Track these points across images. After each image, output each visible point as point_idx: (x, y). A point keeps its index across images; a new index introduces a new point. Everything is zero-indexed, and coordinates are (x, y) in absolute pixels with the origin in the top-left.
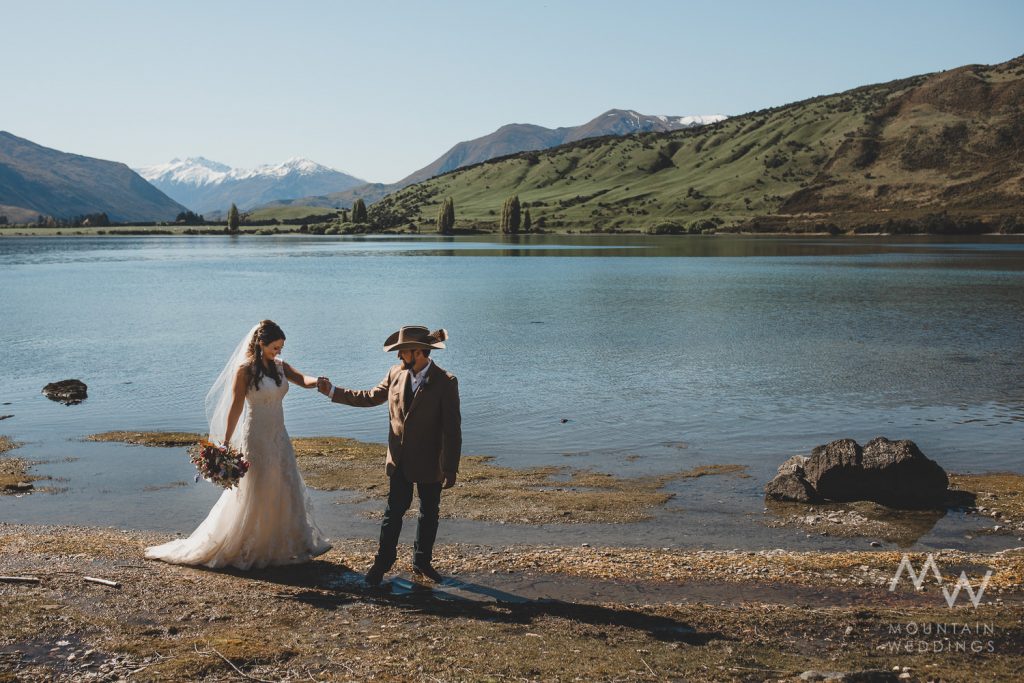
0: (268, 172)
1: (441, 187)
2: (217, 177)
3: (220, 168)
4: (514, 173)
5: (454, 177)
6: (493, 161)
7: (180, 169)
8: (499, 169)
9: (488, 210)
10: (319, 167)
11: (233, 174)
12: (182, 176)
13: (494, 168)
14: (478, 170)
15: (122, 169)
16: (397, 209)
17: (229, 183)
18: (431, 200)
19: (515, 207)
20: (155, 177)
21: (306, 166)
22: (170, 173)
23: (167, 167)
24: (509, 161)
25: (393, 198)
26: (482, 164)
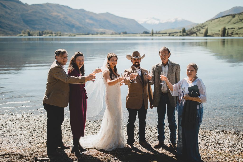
0: (170, 21)
1: (208, 24)
2: (157, 22)
3: (158, 20)
4: (228, 20)
5: (211, 21)
6: (222, 17)
7: (148, 20)
8: (224, 19)
9: (218, 30)
11: (161, 21)
12: (149, 22)
13: (222, 19)
14: (218, 19)
16: (195, 30)
17: (160, 24)
18: (204, 28)
19: (225, 29)
21: (180, 19)
22: (146, 22)
23: (145, 20)
24: (227, 17)
25: (195, 27)
26: (219, 18)
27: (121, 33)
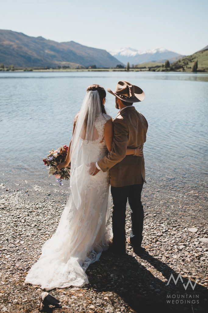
0: (150, 52)
1: (197, 56)
2: (134, 54)
3: (135, 51)
5: (202, 53)
7: (123, 51)
10: (166, 50)
11: (139, 52)
12: (123, 54)
15: (104, 52)
16: (182, 63)
17: (138, 56)
18: (192, 61)
20: (116, 54)
21: (162, 50)
22: (120, 53)
23: (119, 51)
25: (181, 60)
27: (89, 67)
